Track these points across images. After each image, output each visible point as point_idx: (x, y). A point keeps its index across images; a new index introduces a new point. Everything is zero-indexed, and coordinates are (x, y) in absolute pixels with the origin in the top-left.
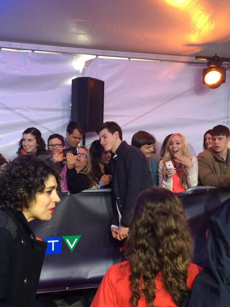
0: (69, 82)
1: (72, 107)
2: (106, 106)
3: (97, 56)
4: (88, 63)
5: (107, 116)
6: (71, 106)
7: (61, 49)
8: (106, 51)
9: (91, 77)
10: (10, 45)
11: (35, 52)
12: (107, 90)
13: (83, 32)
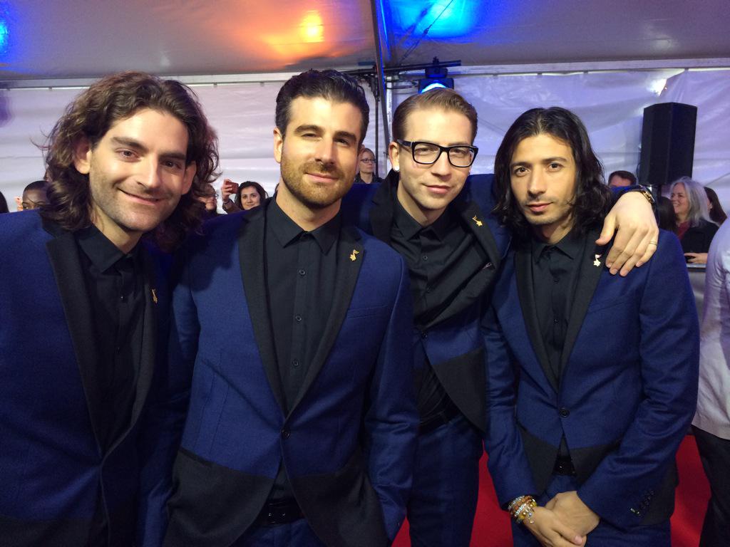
0: (641, 112)
1: (642, 149)
2: (697, 144)
3: (687, 68)
4: (671, 81)
5: (699, 160)
6: (640, 147)
7: (628, 65)
8: (701, 60)
9: (675, 102)
10: (554, 68)
11: (589, 73)
12: (700, 121)
13: (665, 36)
